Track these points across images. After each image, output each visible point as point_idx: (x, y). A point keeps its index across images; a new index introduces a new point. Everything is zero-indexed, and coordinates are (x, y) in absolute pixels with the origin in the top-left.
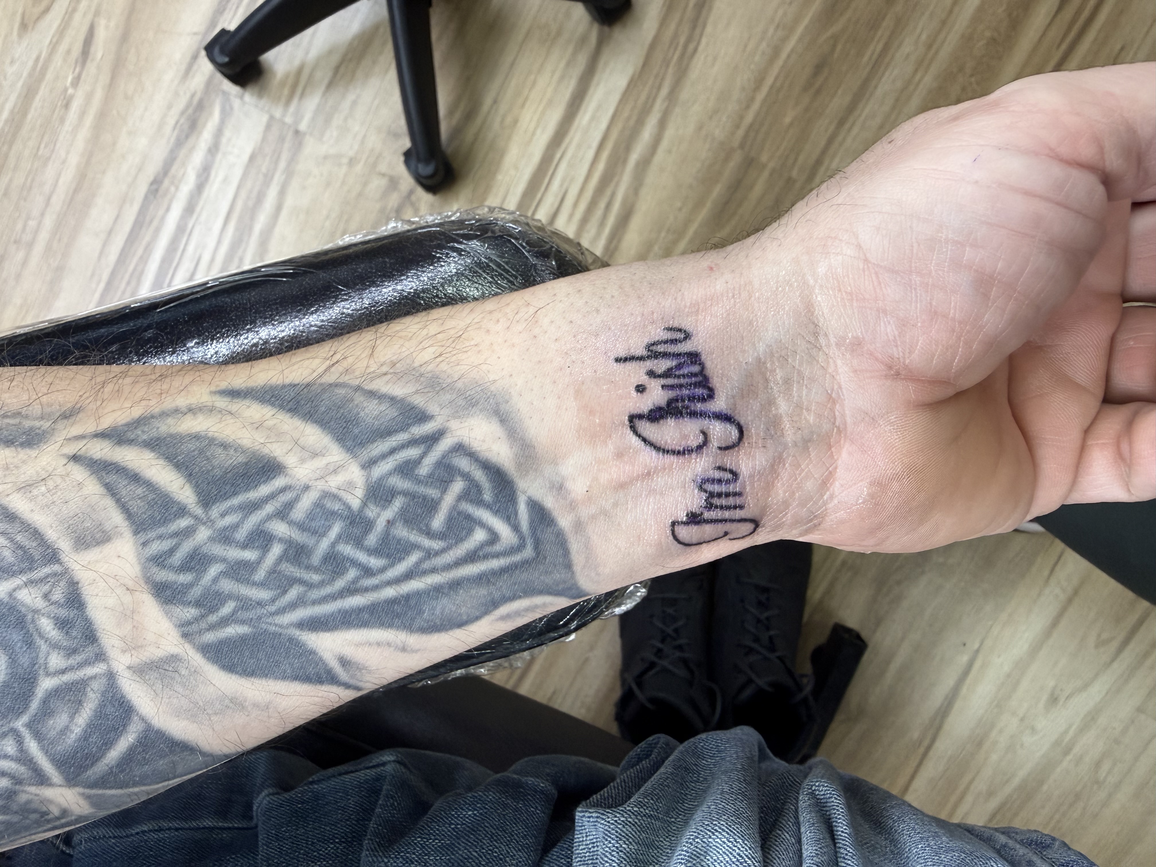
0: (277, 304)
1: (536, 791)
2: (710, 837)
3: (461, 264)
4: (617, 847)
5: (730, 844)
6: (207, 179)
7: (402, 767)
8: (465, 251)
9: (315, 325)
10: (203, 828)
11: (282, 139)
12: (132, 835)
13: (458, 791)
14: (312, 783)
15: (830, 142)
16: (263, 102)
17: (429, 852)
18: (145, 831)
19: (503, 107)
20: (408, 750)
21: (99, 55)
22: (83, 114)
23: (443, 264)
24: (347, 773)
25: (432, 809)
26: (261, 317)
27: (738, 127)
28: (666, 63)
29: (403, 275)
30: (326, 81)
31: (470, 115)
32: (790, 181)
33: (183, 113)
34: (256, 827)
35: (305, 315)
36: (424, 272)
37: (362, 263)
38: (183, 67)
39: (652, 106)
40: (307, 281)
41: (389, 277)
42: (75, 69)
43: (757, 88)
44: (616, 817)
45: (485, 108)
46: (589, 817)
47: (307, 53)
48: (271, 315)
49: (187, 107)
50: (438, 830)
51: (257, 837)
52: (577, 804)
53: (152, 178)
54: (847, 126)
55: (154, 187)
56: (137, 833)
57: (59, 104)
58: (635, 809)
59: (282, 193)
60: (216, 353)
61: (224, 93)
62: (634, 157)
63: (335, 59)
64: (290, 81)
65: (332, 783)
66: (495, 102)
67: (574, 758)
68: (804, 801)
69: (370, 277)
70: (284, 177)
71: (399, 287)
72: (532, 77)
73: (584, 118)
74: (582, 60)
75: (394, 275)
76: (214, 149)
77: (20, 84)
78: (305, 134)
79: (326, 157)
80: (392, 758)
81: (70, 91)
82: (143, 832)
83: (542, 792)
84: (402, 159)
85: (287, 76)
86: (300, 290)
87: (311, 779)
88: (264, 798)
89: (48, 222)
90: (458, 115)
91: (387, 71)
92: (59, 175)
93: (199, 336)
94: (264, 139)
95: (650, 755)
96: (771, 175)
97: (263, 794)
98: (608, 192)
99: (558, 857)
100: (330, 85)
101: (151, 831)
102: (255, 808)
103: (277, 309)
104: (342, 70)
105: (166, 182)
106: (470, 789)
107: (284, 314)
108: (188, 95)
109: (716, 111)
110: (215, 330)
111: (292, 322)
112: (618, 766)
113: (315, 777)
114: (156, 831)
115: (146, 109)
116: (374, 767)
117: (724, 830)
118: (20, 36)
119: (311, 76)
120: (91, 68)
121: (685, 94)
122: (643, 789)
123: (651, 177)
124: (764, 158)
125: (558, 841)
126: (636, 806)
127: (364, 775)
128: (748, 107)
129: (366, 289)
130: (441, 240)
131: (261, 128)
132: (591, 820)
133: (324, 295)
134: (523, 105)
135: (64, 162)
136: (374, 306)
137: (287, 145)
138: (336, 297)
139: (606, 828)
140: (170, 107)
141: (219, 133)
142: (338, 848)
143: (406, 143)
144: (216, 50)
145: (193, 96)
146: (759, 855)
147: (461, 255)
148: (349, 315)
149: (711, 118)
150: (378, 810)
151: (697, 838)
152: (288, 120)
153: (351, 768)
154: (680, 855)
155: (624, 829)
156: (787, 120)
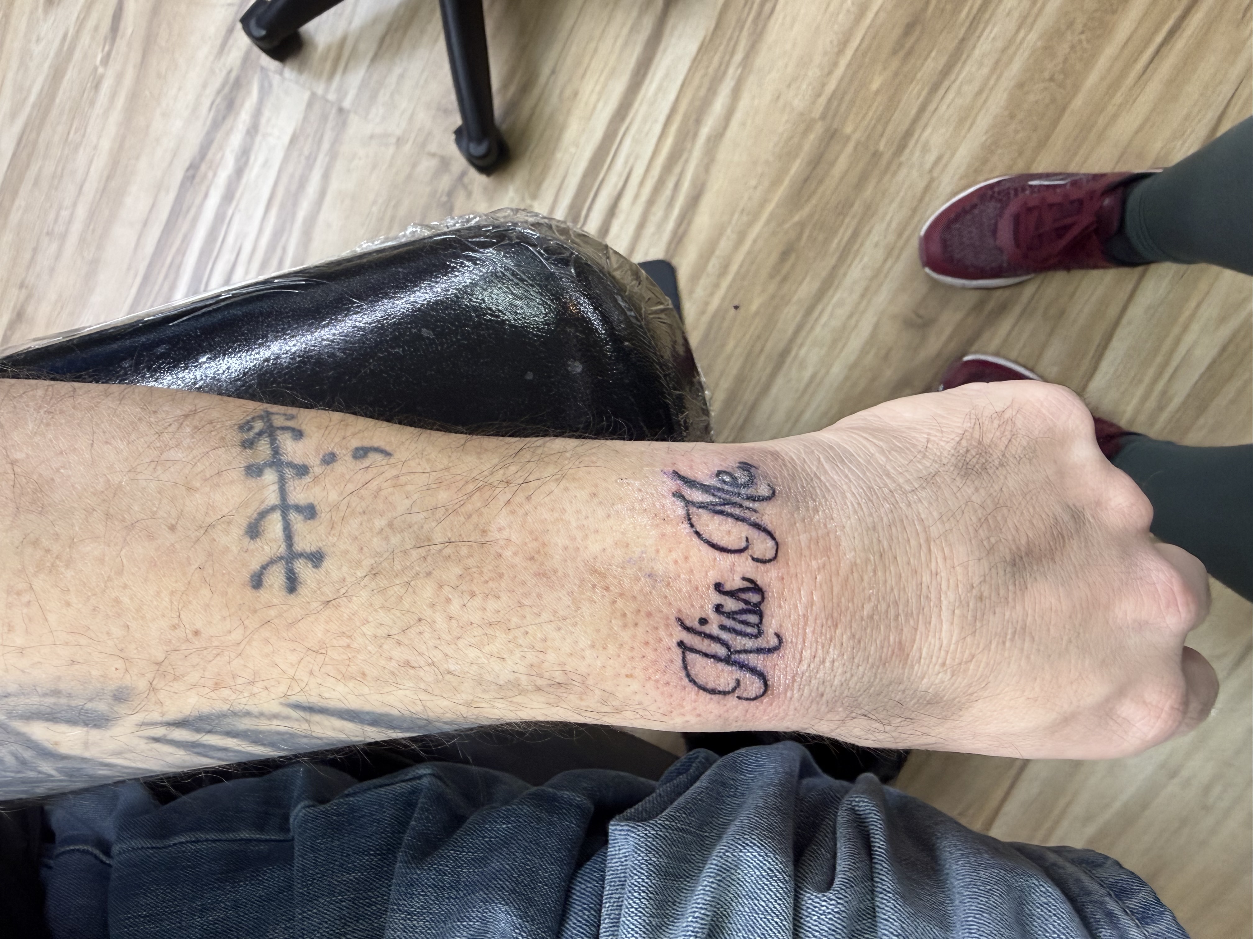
0: (289, 317)
1: (571, 805)
2: (741, 851)
3: (476, 274)
4: (646, 861)
5: (761, 858)
6: (246, 163)
7: (438, 781)
8: (480, 260)
9: (327, 339)
10: (240, 840)
11: (324, 118)
12: (170, 846)
13: (494, 805)
14: (348, 795)
15: (922, 109)
16: (304, 77)
17: (462, 865)
18: (183, 843)
19: (562, 78)
20: (445, 763)
21: (129, 31)
22: (113, 96)
23: (457, 273)
24: (381, 786)
25: (468, 821)
26: (273, 331)
27: (819, 95)
28: (741, 26)
29: (416, 286)
30: (370, 55)
31: (526, 88)
32: (876, 155)
33: (219, 92)
34: (293, 839)
35: (317, 328)
36: (437, 282)
37: (375, 273)
38: (219, 42)
39: (725, 73)
40: (318, 293)
41: (402, 288)
42: (104, 47)
43: (841, 52)
44: (646, 830)
45: (542, 79)
46: (621, 830)
47: (350, 23)
48: (283, 329)
49: (223, 85)
50: (471, 843)
51: (294, 848)
52: (611, 817)
53: (187, 164)
54: (941, 92)
55: (191, 172)
56: (175, 844)
57: (89, 85)
58: (667, 823)
59: (326, 177)
60: (228, 368)
61: (263, 69)
62: (705, 131)
63: (380, 28)
64: (332, 54)
65: (368, 795)
66: (553, 72)
67: (613, 773)
68: (842, 817)
69: (382, 289)
70: (327, 159)
71: (412, 299)
72: (592, 45)
73: (650, 88)
74: (648, 24)
75: (408, 286)
76: (253, 130)
77: (46, 65)
78: (349, 112)
79: (372, 137)
80: (428, 771)
81: (101, 70)
82: (181, 843)
83: (578, 806)
84: (453, 137)
85: (329, 49)
86: (312, 302)
87: (346, 792)
88: (300, 811)
89: (81, 212)
90: (512, 89)
91: (436, 40)
92: (91, 162)
93: (211, 351)
94: (305, 119)
95: (688, 770)
96: (856, 148)
97: (299, 806)
98: (677, 170)
99: (591, 870)
100: (375, 59)
101: (188, 842)
102: (291, 820)
103: (289, 322)
104: (388, 40)
105: (203, 168)
106: (506, 802)
107: (296, 328)
108: (224, 73)
109: (795, 79)
110: (227, 344)
111: (304, 336)
112: (657, 779)
113: (350, 790)
114: (194, 842)
115: (180, 89)
116: (410, 780)
117: (755, 844)
118: (46, 12)
119: (354, 49)
120: (121, 44)
121: (761, 60)
122: (676, 803)
123: (723, 154)
124: (848, 130)
125: (593, 855)
126: (667, 820)
127: (400, 788)
128: (830, 73)
129: (378, 301)
130: (456, 248)
131: (303, 107)
132: (623, 833)
133: (336, 308)
134: (583, 76)
135: (95, 148)
136: (387, 319)
137: (330, 124)
138: (348, 310)
139: (636, 841)
140: (205, 86)
141: (257, 114)
142: (373, 860)
143: (457, 121)
144: (253, 23)
145: (230, 72)
146: (790, 869)
147: (476, 264)
148: (361, 328)
149: (789, 86)
150: (413, 823)
151: (727, 851)
152: (332, 96)
153: (387, 782)
154: (710, 868)
155: (654, 843)
156: (875, 86)
